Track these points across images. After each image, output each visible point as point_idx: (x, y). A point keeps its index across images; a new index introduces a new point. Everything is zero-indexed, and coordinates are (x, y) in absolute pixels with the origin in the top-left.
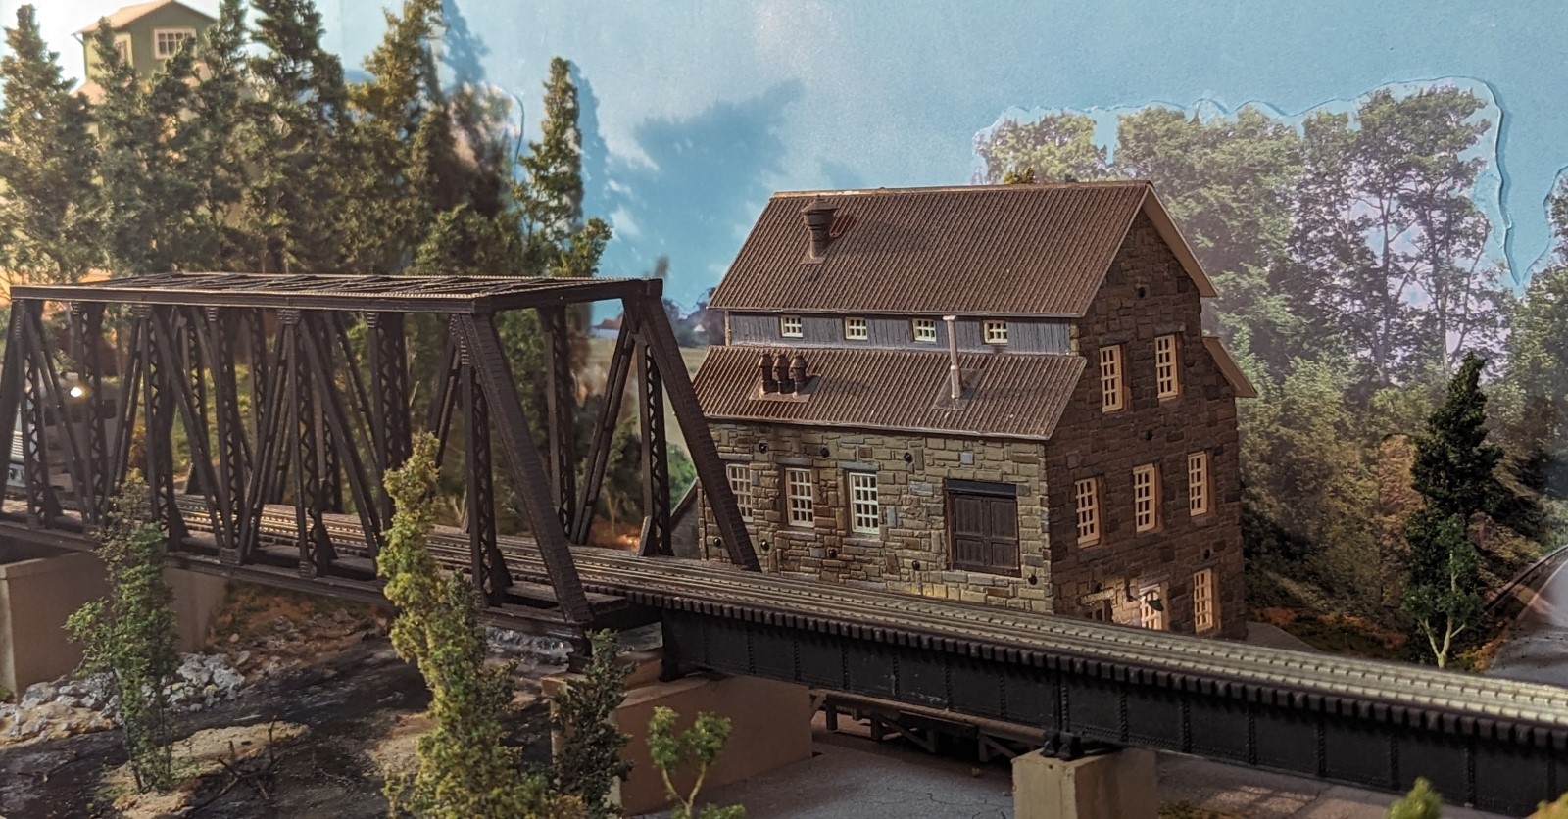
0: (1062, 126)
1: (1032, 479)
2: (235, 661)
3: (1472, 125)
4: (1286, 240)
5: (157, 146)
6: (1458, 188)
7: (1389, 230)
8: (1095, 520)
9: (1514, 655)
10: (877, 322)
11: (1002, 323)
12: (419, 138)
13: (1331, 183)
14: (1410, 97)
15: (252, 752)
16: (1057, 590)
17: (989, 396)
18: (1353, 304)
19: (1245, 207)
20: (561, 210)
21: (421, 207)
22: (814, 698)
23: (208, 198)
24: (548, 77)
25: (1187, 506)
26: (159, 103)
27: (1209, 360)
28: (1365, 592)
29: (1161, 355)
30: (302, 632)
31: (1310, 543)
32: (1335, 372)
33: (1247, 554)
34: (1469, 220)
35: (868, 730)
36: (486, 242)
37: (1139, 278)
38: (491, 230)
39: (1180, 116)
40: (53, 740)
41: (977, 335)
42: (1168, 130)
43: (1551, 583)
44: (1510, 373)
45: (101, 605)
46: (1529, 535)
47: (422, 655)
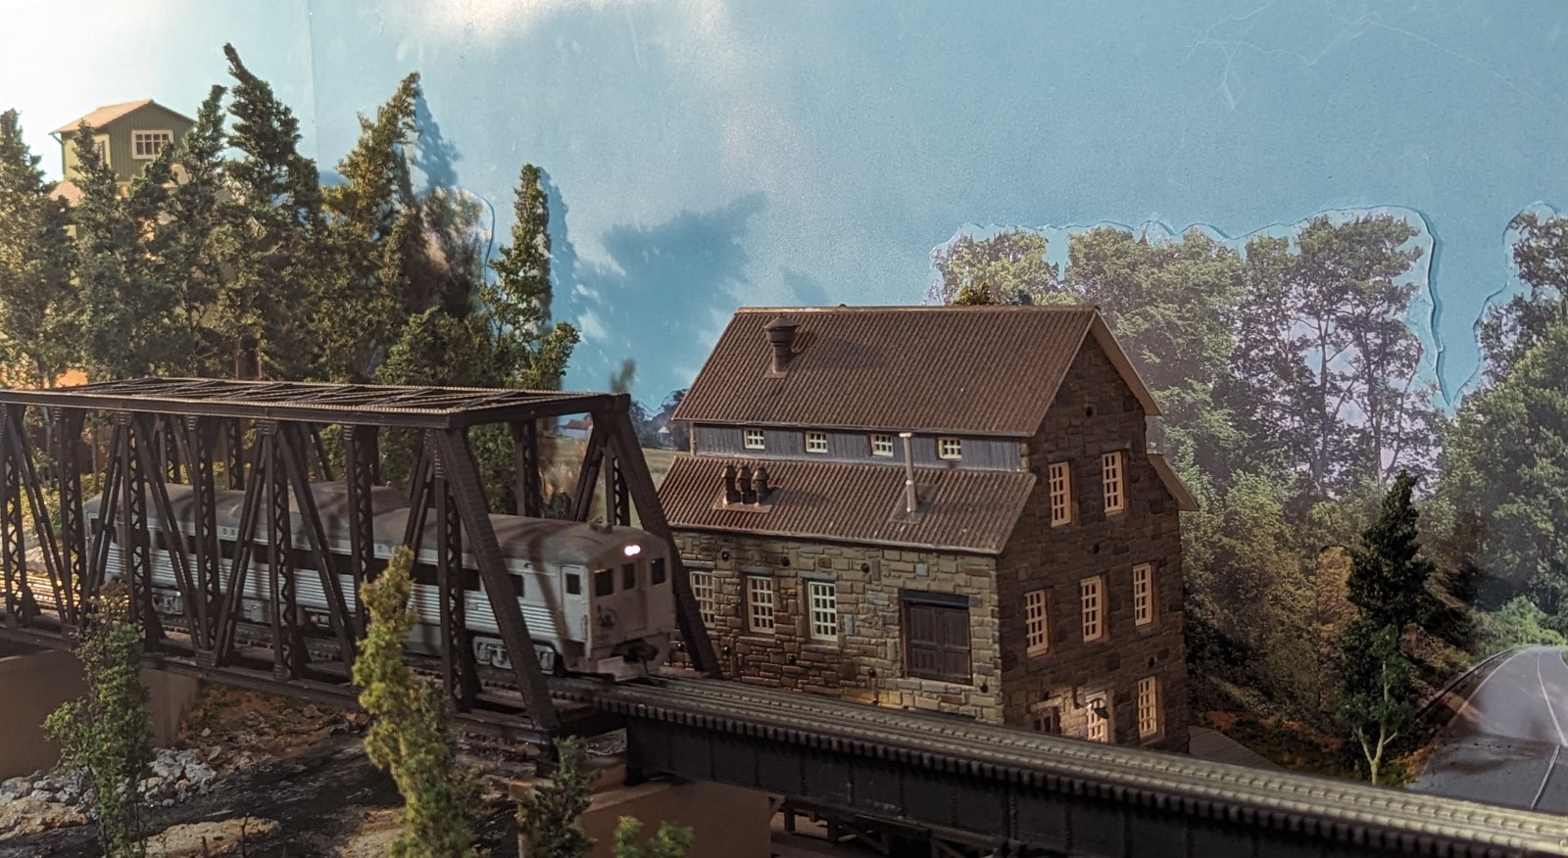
0: (1016, 243)
1: (984, 592)
2: (207, 755)
3: (1406, 252)
4: (1228, 358)
5: (137, 249)
6: (1392, 312)
7: (1326, 350)
8: (1044, 631)
9: (1443, 761)
10: (837, 436)
11: (955, 439)
12: (392, 241)
13: (1272, 304)
14: (1347, 224)
15: (225, 848)
16: (1007, 698)
17: (943, 510)
18: (1292, 420)
19: (1190, 325)
20: (530, 313)
21: (393, 308)
22: (772, 800)
23: (185, 299)
24: (519, 184)
25: (1132, 617)
26: (139, 207)
27: (1154, 475)
28: (1303, 698)
29: (1108, 471)
30: (273, 726)
31: (1251, 649)
32: (1275, 485)
33: (1191, 659)
34: (1403, 342)
35: (824, 832)
36: (457, 343)
37: (1087, 398)
38: (462, 331)
39: (1129, 237)
40: (28, 834)
41: (932, 451)
42: (1117, 249)
43: (1482, 690)
44: (1441, 489)
45: (79, 705)
46: (1459, 645)
47: (396, 762)
